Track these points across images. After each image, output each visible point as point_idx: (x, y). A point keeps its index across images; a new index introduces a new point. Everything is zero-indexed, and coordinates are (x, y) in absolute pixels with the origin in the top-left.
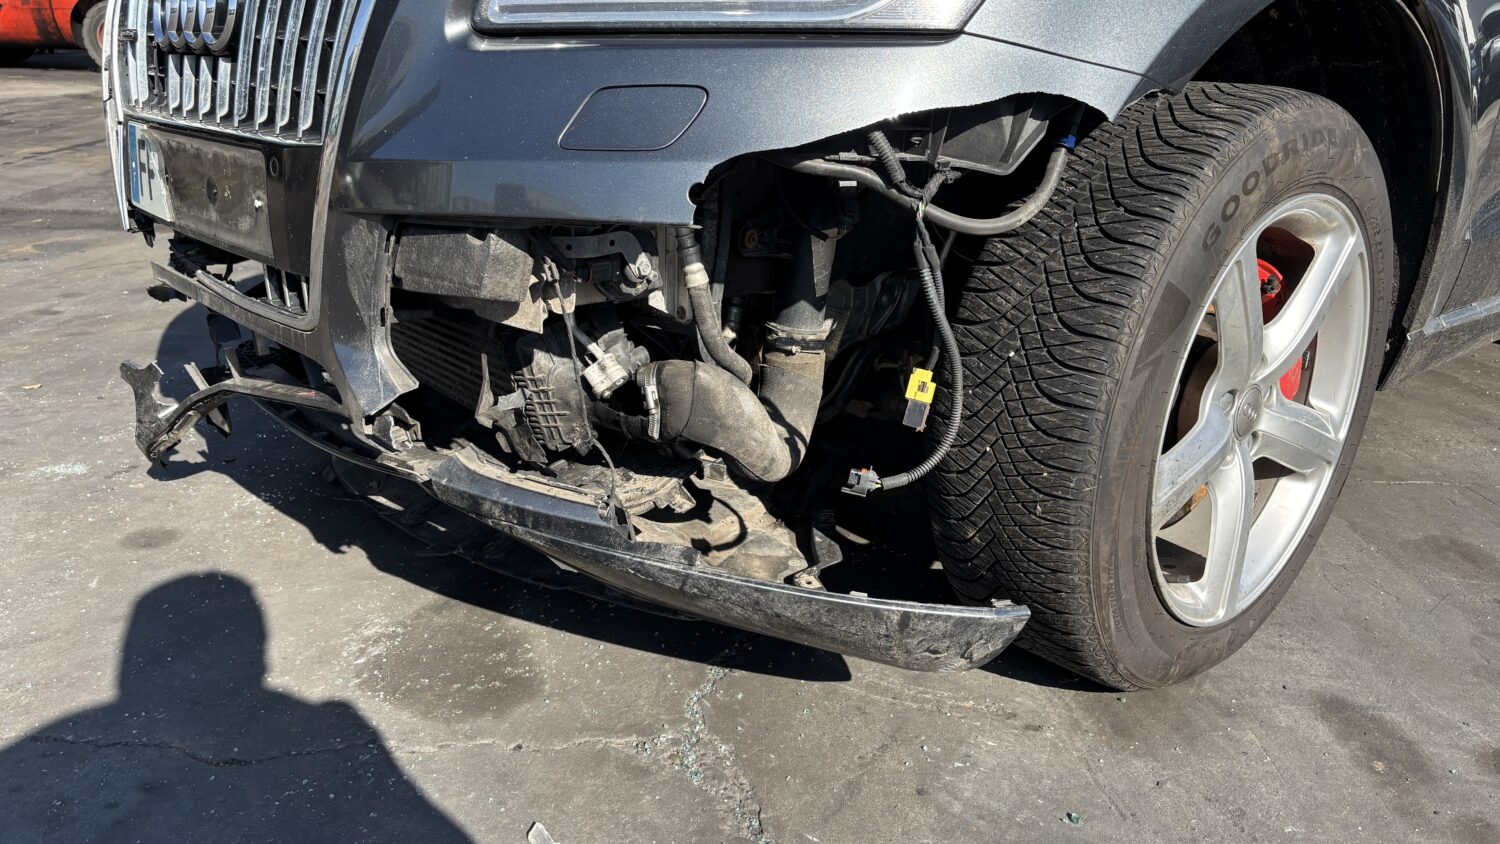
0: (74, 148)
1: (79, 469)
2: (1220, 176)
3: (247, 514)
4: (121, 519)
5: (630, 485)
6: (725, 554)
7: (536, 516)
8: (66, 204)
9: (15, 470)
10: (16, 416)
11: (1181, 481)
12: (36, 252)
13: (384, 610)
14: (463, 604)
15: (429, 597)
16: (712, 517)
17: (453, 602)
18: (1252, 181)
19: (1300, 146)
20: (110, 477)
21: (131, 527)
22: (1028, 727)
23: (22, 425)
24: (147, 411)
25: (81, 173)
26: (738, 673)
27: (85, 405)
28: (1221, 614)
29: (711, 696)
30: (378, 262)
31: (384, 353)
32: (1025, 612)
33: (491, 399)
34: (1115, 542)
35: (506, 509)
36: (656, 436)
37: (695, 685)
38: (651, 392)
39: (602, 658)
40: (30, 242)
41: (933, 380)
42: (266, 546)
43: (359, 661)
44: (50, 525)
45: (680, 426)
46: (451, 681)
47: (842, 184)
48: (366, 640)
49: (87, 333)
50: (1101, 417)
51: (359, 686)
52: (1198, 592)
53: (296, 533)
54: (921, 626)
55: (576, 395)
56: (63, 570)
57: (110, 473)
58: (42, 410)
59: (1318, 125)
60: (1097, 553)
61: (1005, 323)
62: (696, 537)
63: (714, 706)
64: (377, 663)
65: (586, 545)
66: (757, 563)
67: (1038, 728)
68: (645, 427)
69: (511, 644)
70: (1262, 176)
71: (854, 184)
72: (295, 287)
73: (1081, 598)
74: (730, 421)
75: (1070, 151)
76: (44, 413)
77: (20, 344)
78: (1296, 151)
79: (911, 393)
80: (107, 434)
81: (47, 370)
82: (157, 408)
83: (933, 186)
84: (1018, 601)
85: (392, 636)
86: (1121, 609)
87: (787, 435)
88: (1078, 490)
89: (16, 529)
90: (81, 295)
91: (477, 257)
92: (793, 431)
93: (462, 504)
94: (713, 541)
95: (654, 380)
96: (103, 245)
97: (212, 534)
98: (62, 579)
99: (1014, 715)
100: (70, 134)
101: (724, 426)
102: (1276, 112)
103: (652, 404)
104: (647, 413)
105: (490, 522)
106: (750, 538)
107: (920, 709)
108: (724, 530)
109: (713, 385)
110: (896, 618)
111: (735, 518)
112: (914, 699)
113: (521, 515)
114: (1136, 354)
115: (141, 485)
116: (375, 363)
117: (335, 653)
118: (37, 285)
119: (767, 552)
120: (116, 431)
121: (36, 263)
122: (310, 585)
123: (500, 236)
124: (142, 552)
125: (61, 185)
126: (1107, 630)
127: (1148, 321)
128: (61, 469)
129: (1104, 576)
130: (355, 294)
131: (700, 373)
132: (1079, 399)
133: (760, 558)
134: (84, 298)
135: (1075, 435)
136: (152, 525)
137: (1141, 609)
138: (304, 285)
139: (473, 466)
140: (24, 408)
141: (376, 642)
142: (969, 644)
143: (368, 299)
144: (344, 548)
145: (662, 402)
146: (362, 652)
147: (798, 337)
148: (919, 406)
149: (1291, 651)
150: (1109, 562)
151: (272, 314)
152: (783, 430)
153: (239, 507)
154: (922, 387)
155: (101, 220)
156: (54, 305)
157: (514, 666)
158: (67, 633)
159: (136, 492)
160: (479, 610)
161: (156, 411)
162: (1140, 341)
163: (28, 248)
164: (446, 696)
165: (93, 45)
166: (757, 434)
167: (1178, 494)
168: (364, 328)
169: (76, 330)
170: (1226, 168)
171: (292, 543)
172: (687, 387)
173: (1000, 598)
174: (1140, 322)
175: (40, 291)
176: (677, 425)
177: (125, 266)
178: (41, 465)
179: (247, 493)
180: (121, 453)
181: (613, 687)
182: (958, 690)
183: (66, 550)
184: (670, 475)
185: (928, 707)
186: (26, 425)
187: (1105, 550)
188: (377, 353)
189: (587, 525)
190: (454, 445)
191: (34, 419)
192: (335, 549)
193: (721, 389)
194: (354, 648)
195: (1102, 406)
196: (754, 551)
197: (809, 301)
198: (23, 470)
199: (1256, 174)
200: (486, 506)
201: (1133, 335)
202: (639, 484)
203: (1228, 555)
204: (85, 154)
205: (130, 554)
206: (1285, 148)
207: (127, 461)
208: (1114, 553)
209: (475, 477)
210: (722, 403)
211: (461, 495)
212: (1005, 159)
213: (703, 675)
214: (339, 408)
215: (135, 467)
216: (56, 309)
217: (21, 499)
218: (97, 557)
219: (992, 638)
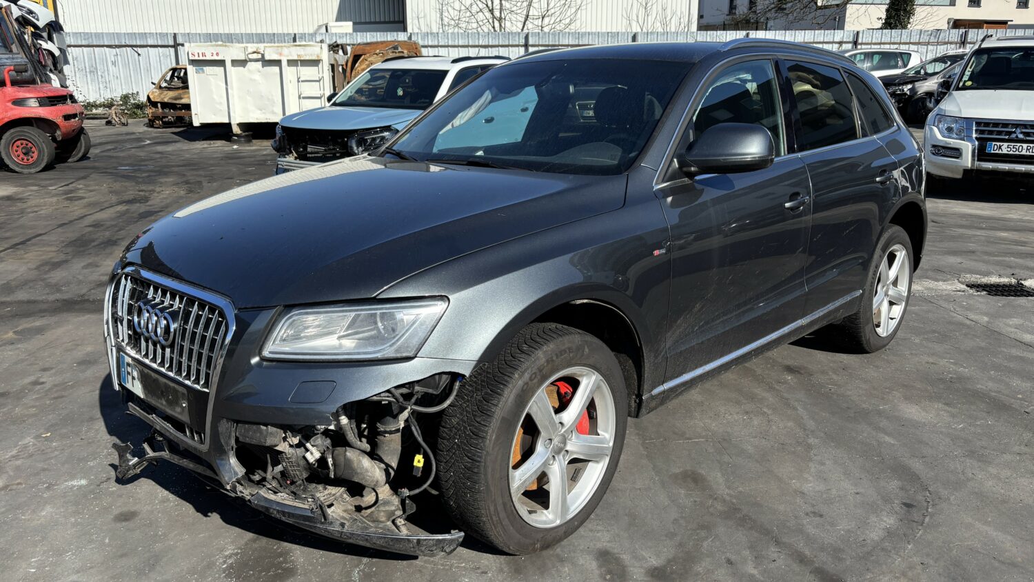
0: (14, 246)
1: (83, 482)
2: (520, 377)
3: (165, 500)
4: (111, 507)
5: (326, 492)
6: (369, 511)
7: (289, 513)
8: (22, 295)
9: (54, 485)
10: (44, 454)
11: (523, 479)
12: (17, 337)
13: (232, 542)
14: (264, 538)
15: (250, 535)
16: (364, 494)
17: (261, 537)
18: (534, 376)
19: (554, 358)
20: (99, 485)
21: (116, 512)
22: (483, 573)
23: (49, 458)
24: (124, 462)
25: (23, 269)
26: (374, 560)
27: (76, 444)
28: (558, 522)
29: (363, 571)
30: (230, 432)
31: (233, 461)
32: (462, 534)
33: (271, 468)
34: (495, 505)
35: (278, 511)
36: (333, 477)
37: (357, 566)
38: (330, 461)
39: (321, 557)
40: (11, 329)
41: (423, 458)
42: (177, 516)
43: (224, 566)
44: (79, 513)
45: (340, 474)
46: (260, 572)
47: (383, 402)
48: (226, 557)
49: (62, 397)
50: (483, 464)
51: (225, 577)
52: (548, 514)
53: (188, 508)
54: (425, 543)
55: (302, 463)
56: (92, 535)
57: (98, 483)
58: (56, 449)
59: (563, 348)
60: (489, 510)
61: (454, 429)
62: (357, 504)
63: (364, 574)
64: (231, 566)
65: (307, 523)
66: (382, 514)
67: (486, 573)
68: (328, 474)
69: (285, 554)
70: (538, 374)
71: (387, 402)
72: (199, 434)
73: (488, 526)
74: (359, 471)
75: (460, 382)
76: (57, 450)
77: (30, 407)
78: (553, 361)
79: (416, 463)
80: (91, 461)
81: (50, 423)
82: (129, 460)
83: (413, 400)
84: (460, 531)
85: (237, 554)
86: (504, 527)
87: (385, 467)
88: (479, 489)
89: (65, 516)
90: (52, 368)
91: (265, 433)
92: (388, 465)
93: (263, 510)
94: (363, 506)
95: (331, 456)
96: (53, 329)
97: (152, 512)
98: (93, 540)
99: (479, 568)
100: (8, 234)
101: (357, 473)
102: (545, 348)
103: (330, 466)
104: (328, 468)
105: (273, 515)
106: (380, 502)
107: (443, 569)
108: (370, 500)
109: (352, 457)
110: (415, 541)
111: (374, 493)
112: (442, 565)
113: (284, 513)
114: (492, 442)
115: (114, 489)
116: (230, 463)
117: (214, 564)
118: (25, 363)
119: (387, 508)
120: (95, 459)
121: (19, 346)
122: (200, 534)
123: (271, 426)
124: (124, 524)
125: (14, 279)
126: (501, 536)
127: (496, 431)
128: (75, 483)
129: (494, 518)
130: (222, 441)
131: (348, 454)
132: (476, 458)
133: (383, 511)
134: (53, 371)
135: (476, 470)
136: (125, 509)
137: (513, 526)
138: (203, 435)
139: (266, 496)
140: (47, 448)
141: (230, 557)
142: (443, 547)
143: (228, 444)
144: (209, 514)
145: (334, 464)
146: (225, 562)
147: (388, 430)
148: (418, 468)
149: (598, 531)
150: (495, 512)
151: (190, 442)
152: (383, 466)
153: (162, 497)
154: (419, 461)
155: (44, 306)
156: (40, 377)
157: (286, 563)
158: (102, 564)
159: (113, 492)
160: (271, 540)
161: (128, 462)
162: (494, 437)
163: (10, 335)
164: (260, 578)
165: (7, 156)
166: (369, 474)
167: (522, 484)
168: (226, 452)
169: (56, 395)
170: (523, 373)
171: (189, 513)
172: (342, 459)
173: (454, 529)
174: (493, 431)
175: (28, 367)
176: (339, 474)
177: (70, 344)
178: (66, 481)
179: (164, 490)
180: (100, 471)
181: (325, 569)
182: (460, 560)
183: (91, 525)
184: (342, 487)
185: (447, 567)
186: (51, 458)
187: (492, 508)
188: (231, 461)
189: (307, 516)
190: (256, 473)
191: (53, 455)
192: (206, 515)
193: (355, 459)
194: (221, 561)
195: (483, 460)
196: (382, 508)
197: (390, 416)
198: (58, 485)
199: (535, 373)
200: (271, 510)
201: (491, 436)
202: (329, 491)
203: (558, 498)
204: (22, 252)
205: (118, 525)
206: (548, 361)
207: (104, 476)
208: (496, 509)
209: (266, 499)
210: (356, 465)
211: (262, 507)
212: (437, 388)
213: (361, 561)
214: (217, 478)
215: (109, 479)
216: (42, 380)
217: (62, 501)
218: (105, 528)
219: (451, 544)
